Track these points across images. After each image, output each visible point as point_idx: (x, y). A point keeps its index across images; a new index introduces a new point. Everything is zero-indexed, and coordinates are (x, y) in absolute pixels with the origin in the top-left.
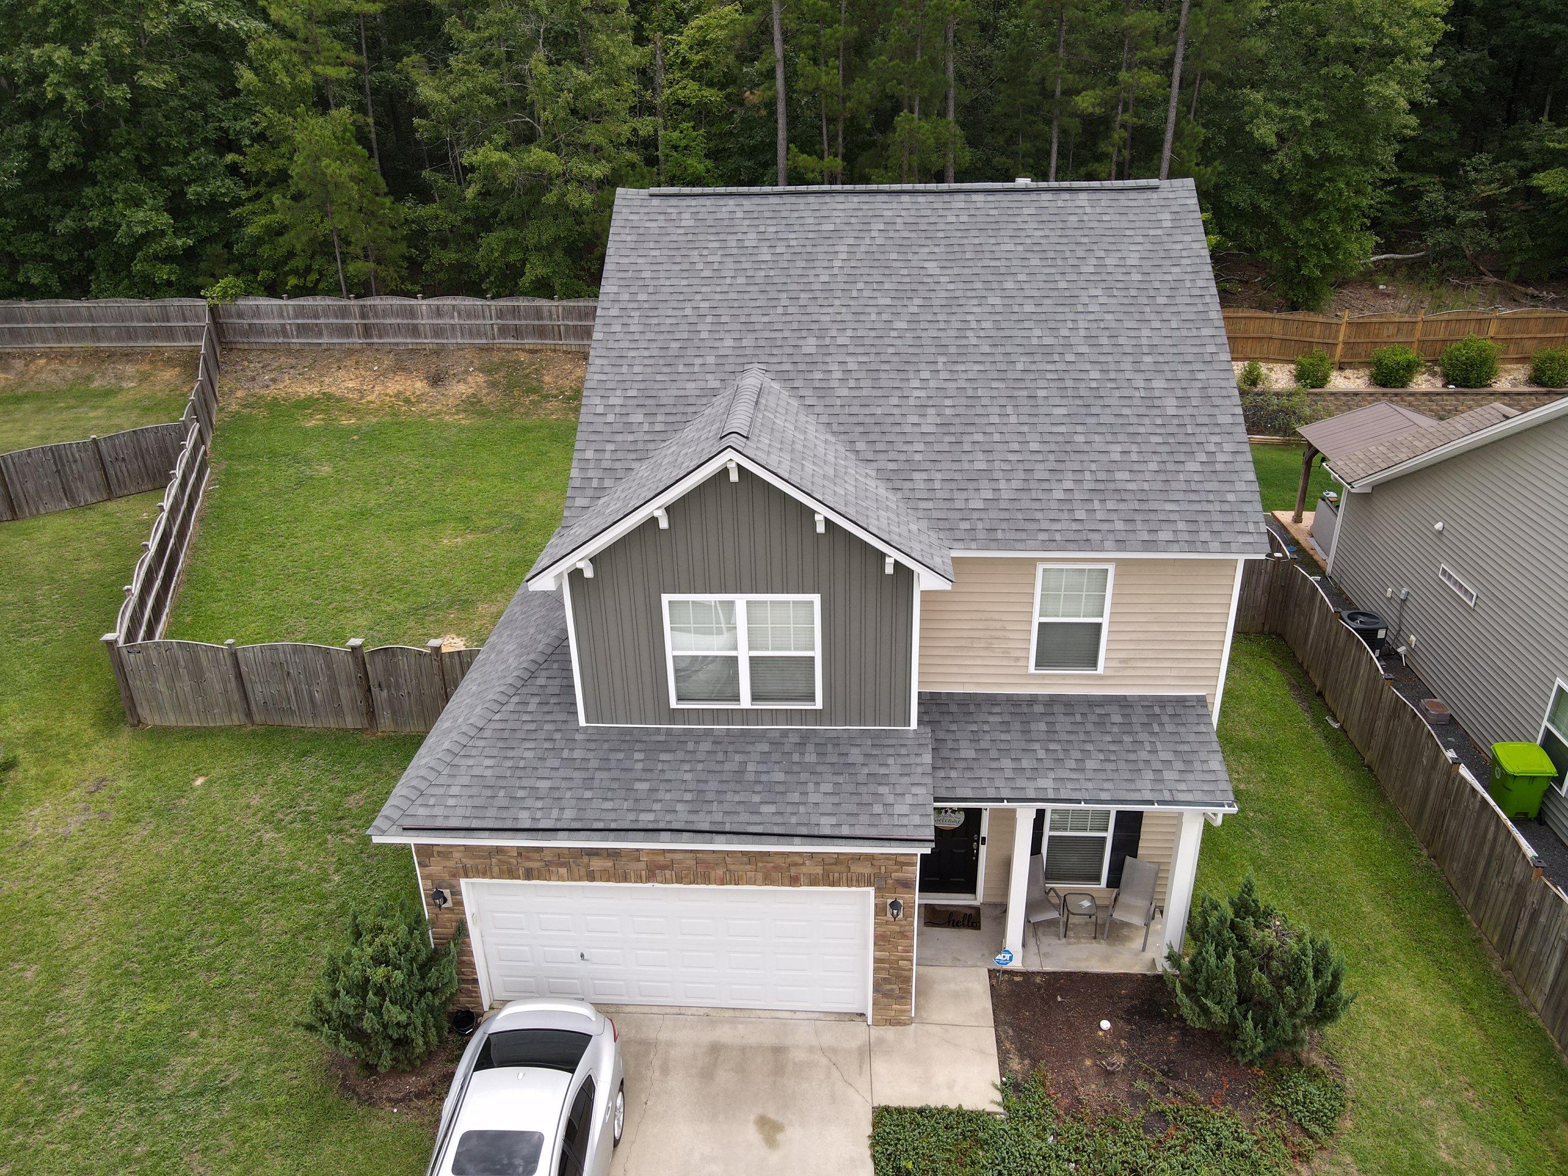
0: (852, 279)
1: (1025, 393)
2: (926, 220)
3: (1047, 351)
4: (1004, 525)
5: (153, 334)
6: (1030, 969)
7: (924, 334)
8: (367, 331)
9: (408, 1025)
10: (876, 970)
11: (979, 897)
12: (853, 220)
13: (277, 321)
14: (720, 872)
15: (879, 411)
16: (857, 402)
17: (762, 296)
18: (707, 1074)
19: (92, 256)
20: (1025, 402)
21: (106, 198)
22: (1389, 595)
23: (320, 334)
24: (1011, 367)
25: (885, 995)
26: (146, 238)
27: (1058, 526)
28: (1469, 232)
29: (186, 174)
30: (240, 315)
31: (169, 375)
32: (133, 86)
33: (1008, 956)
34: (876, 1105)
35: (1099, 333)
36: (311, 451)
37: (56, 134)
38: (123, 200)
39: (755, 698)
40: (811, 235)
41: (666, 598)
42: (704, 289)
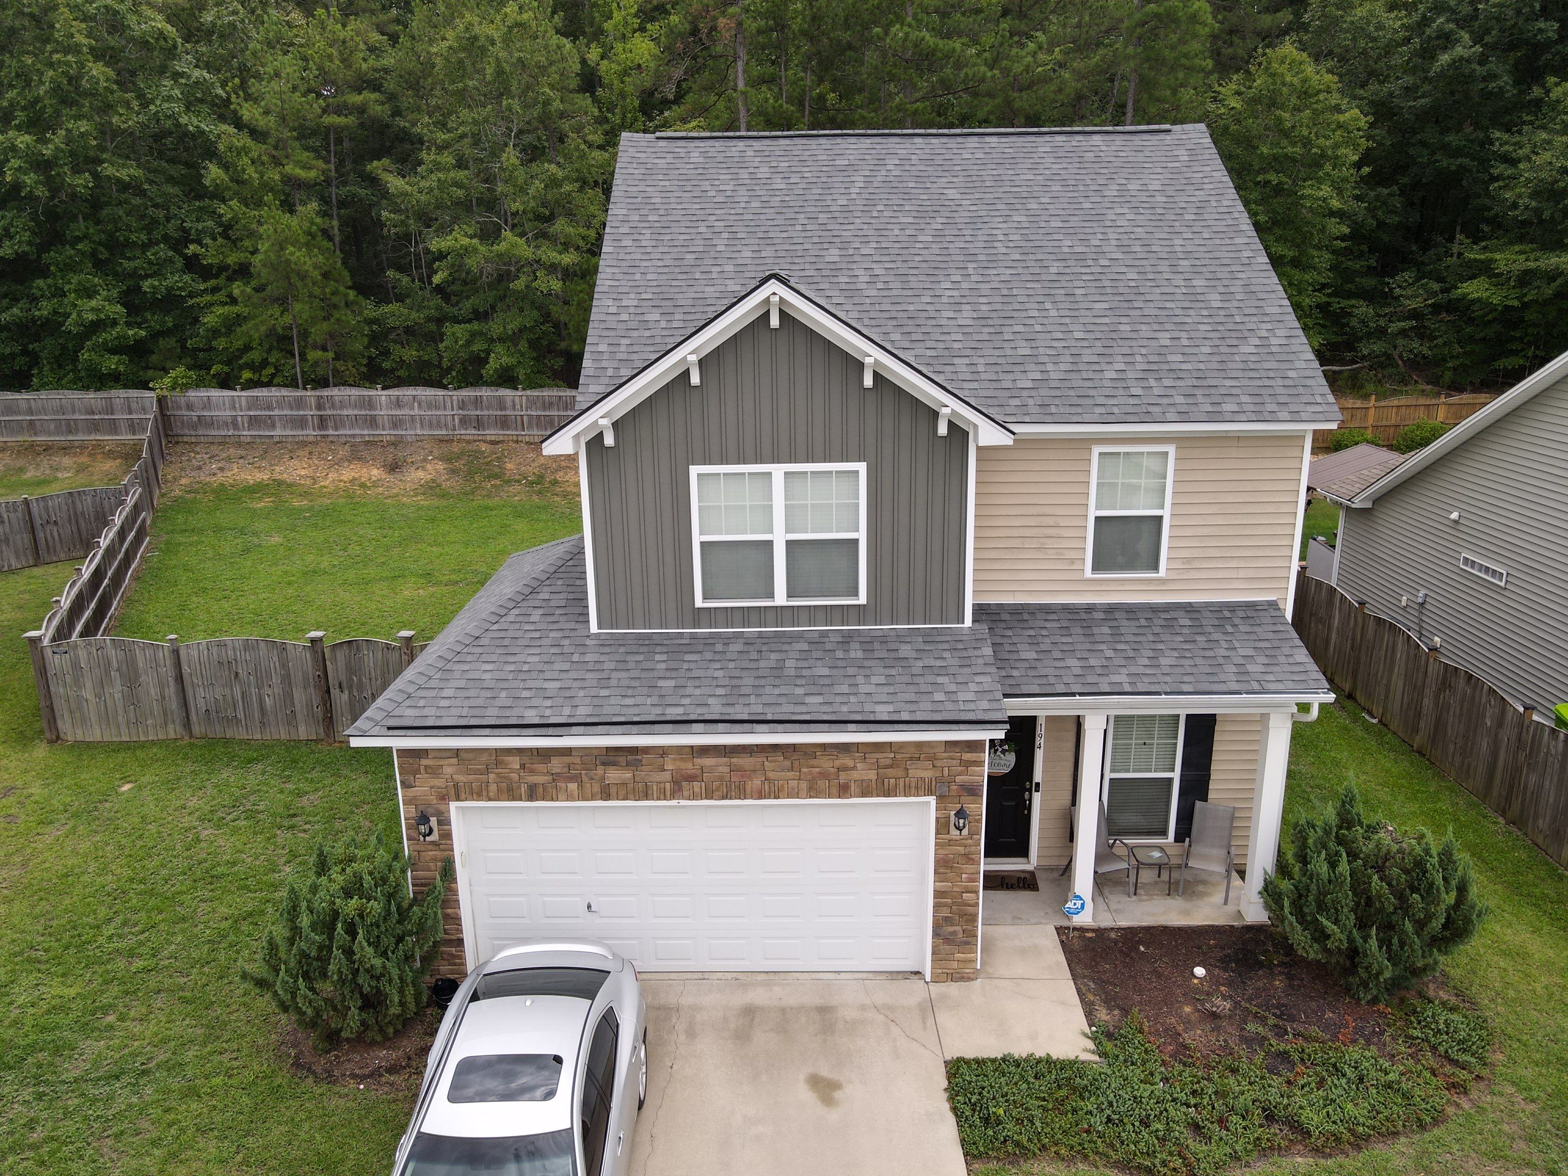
0: (870, 203)
1: (1063, 292)
2: (942, 157)
3: (1081, 258)
4: (1057, 401)
5: (95, 427)
6: (1104, 924)
7: (951, 245)
8: (322, 422)
9: (383, 975)
10: (937, 906)
11: (1033, 862)
12: (867, 157)
13: (228, 413)
14: (757, 782)
15: (911, 308)
16: (888, 300)
17: (778, 217)
18: (742, 1036)
19: (37, 349)
20: (1063, 298)
21: (57, 288)
22: (1404, 603)
23: (273, 426)
24: (1045, 270)
25: (948, 940)
26: (96, 327)
27: (1115, 401)
28: (1400, 342)
29: (143, 268)
30: (190, 407)
31: (110, 466)
32: (96, 176)
33: (1079, 903)
34: (948, 1058)
35: (1131, 242)
36: (259, 525)
37: (11, 224)
38: (76, 291)
39: (790, 595)
40: (824, 169)
41: (694, 470)
42: (717, 212)
